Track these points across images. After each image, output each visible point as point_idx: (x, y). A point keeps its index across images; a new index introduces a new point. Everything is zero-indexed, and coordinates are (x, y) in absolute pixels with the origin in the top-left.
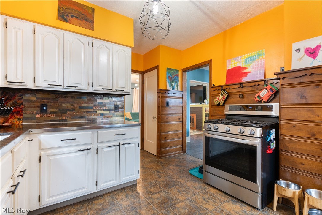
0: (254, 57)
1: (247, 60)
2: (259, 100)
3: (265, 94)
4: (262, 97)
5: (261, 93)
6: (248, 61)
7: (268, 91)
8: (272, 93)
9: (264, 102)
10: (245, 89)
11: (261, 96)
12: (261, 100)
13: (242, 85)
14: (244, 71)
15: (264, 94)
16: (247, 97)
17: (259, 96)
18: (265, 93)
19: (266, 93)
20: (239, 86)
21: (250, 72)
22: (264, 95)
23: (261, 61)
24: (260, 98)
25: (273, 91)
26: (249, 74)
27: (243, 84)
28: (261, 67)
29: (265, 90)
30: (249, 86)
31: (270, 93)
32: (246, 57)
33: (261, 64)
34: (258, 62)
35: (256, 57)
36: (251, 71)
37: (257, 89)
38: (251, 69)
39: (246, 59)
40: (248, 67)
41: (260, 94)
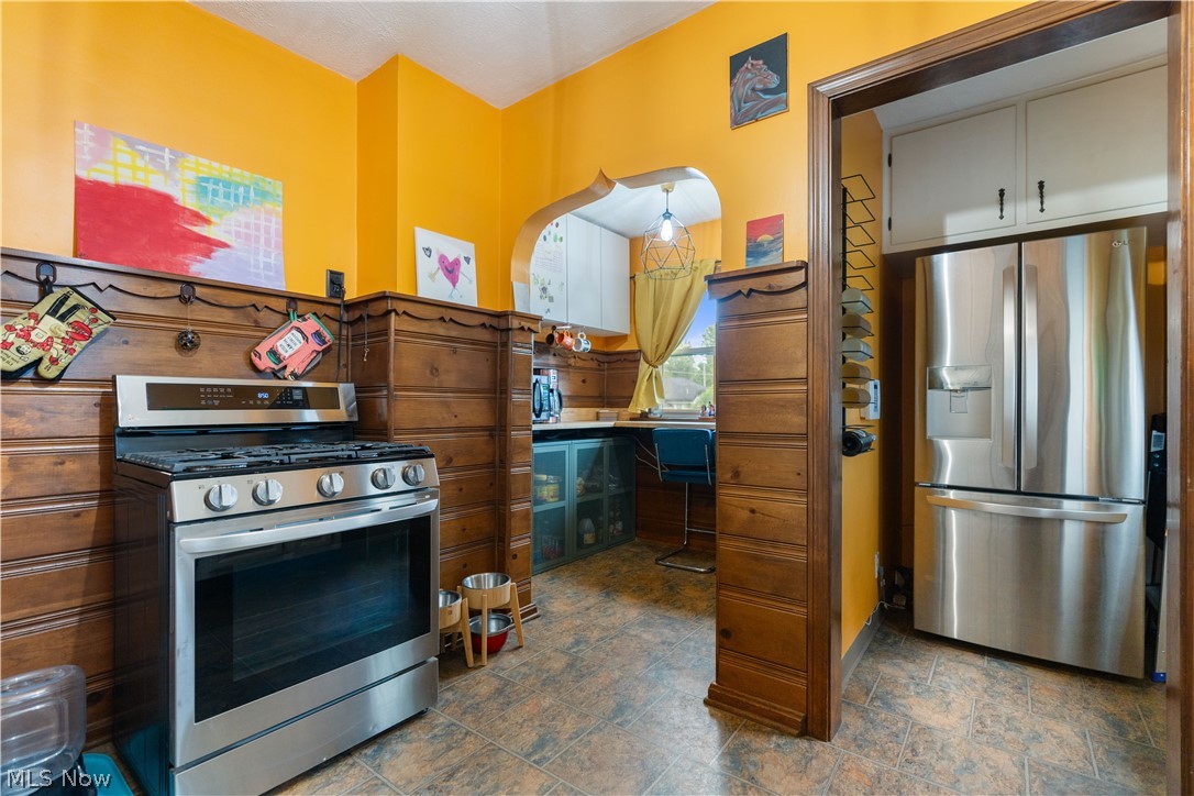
0: (241, 190)
1: (210, 186)
2: (277, 368)
3: (296, 348)
4: (287, 355)
5: (282, 342)
6: (215, 193)
7: (305, 337)
8: (320, 348)
9: (293, 374)
10: (199, 312)
11: (281, 351)
12: (281, 365)
13: (189, 289)
14: (196, 229)
15: (292, 344)
16: (212, 350)
17: (273, 353)
18: (295, 344)
19: (299, 345)
20: (175, 289)
21: (224, 245)
22: (291, 352)
23: (270, 221)
24: (280, 361)
25: (325, 343)
26: (219, 253)
27: (197, 289)
28: (268, 242)
29: (294, 331)
30: (225, 303)
31: (314, 345)
32: (206, 170)
33: (267, 230)
34: (258, 218)
35: (247, 192)
36: (228, 242)
37: (256, 321)
38: (229, 233)
39: (207, 180)
40: (213, 219)
41: (278, 344)
